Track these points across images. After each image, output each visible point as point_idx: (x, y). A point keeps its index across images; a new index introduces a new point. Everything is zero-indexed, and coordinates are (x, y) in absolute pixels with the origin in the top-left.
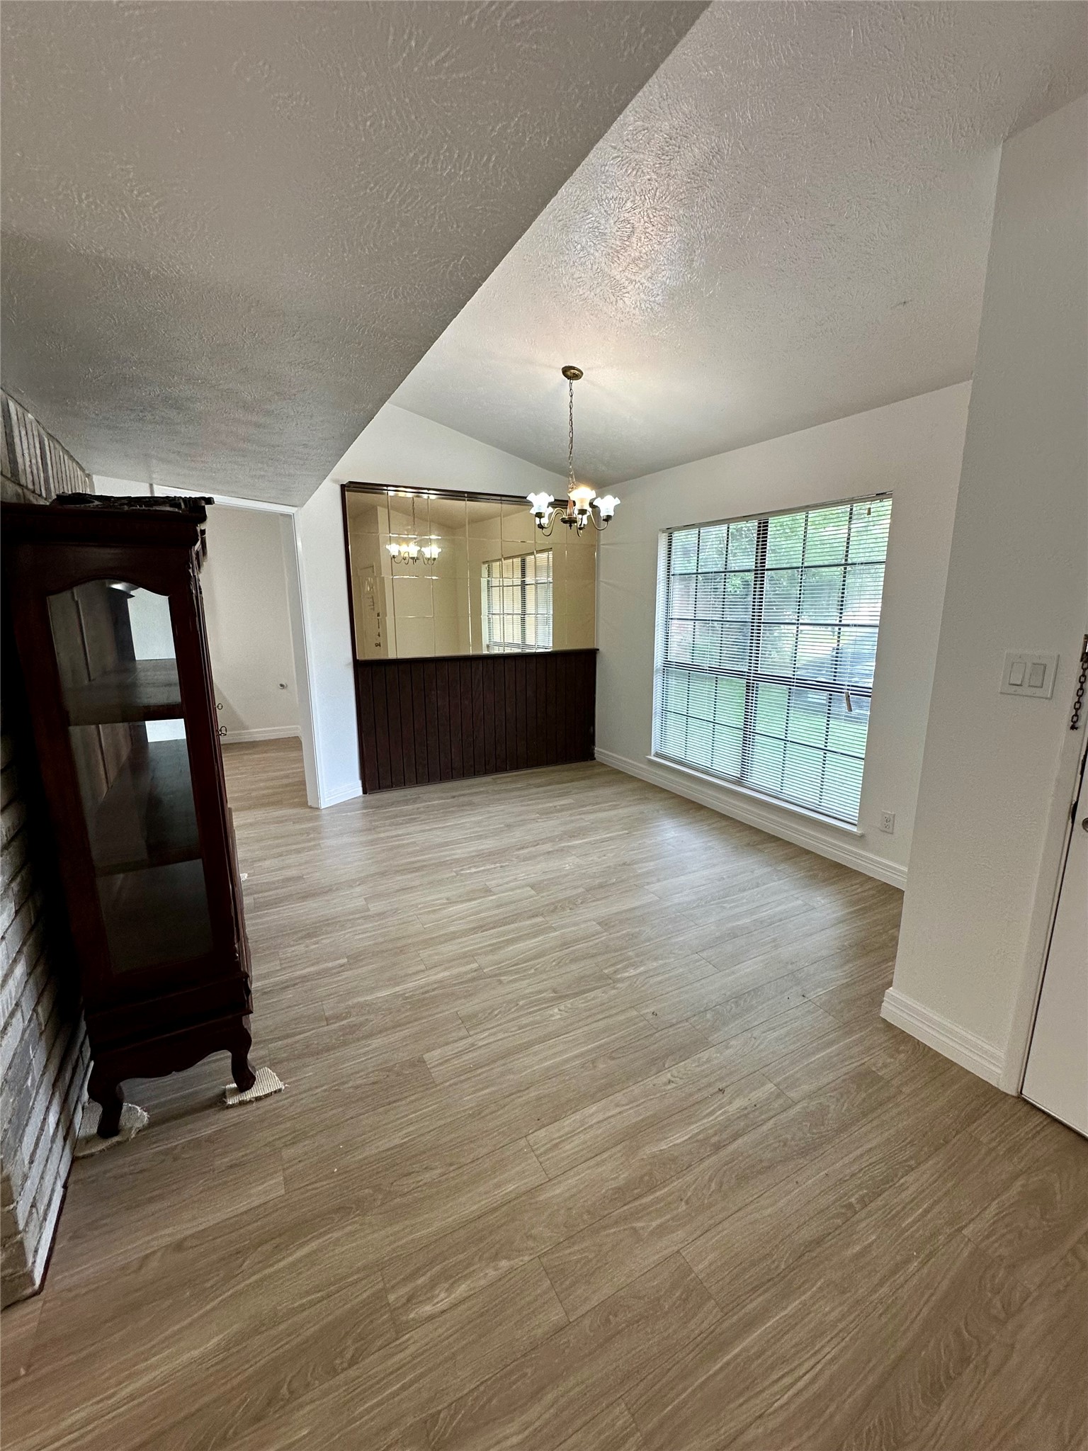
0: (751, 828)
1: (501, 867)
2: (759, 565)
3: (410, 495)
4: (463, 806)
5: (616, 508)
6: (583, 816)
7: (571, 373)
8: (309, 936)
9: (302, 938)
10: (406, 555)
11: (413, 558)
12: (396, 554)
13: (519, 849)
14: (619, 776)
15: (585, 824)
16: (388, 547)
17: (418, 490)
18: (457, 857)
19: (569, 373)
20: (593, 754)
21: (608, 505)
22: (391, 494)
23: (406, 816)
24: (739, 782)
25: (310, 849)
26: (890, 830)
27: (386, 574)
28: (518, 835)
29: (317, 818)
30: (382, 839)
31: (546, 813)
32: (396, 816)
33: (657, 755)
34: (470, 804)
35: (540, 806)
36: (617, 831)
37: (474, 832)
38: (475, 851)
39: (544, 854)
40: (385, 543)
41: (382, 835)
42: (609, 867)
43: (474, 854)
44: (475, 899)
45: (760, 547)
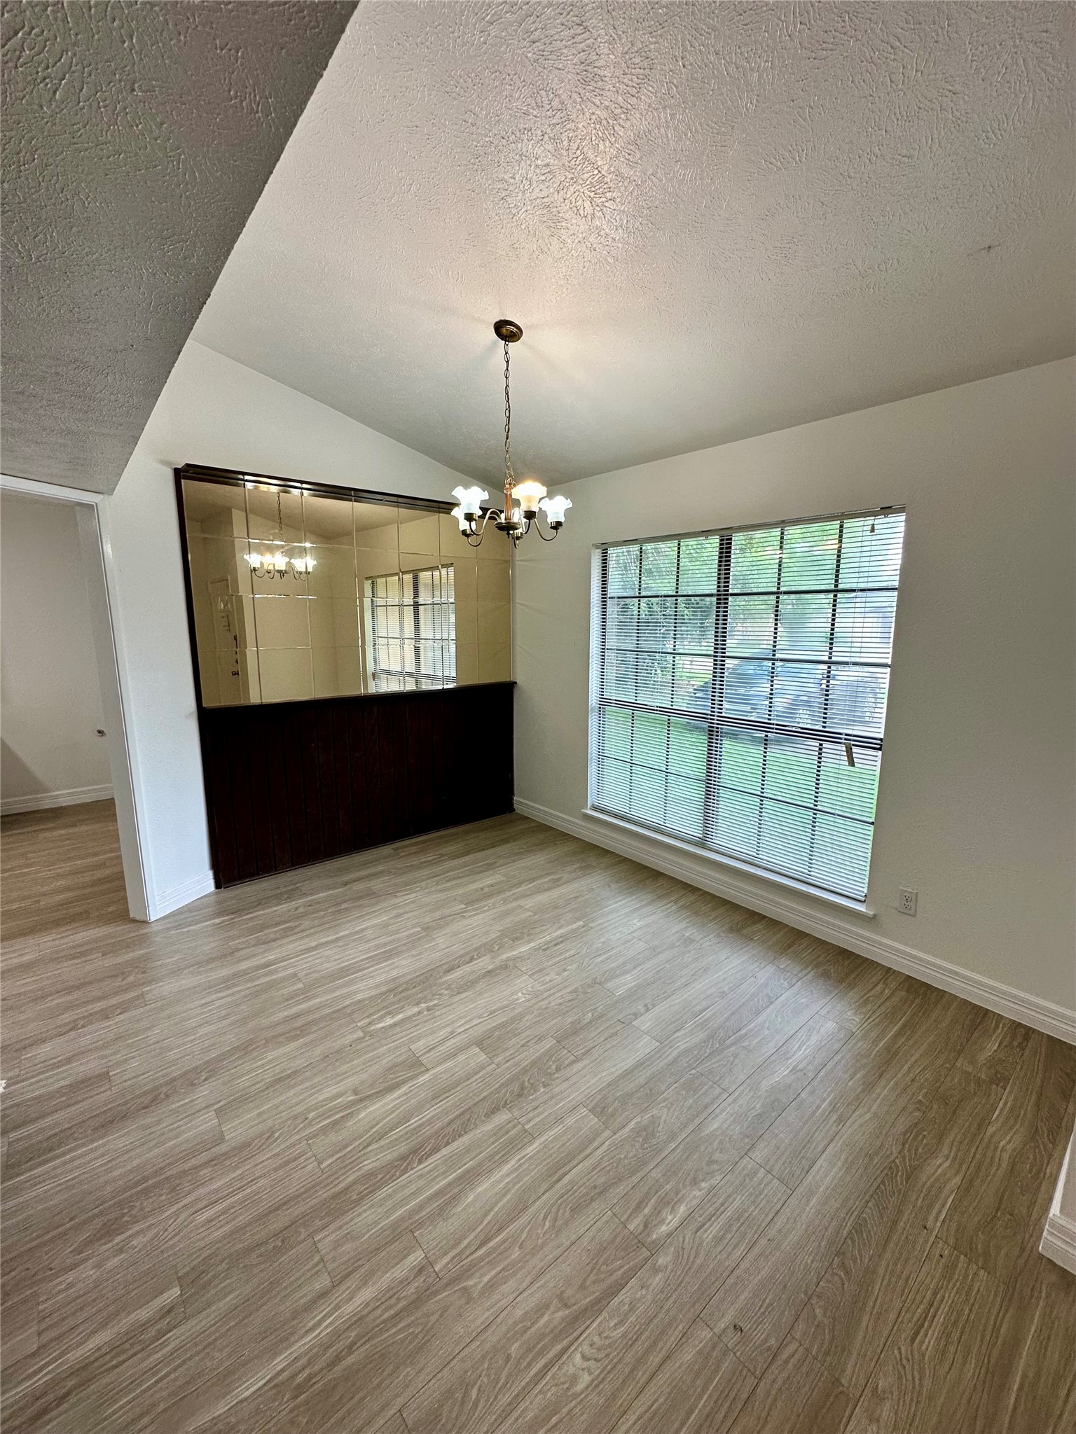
0: (725, 902)
1: (429, 1009)
2: (722, 589)
3: (274, 489)
4: (360, 898)
5: (568, 512)
6: (521, 902)
7: (506, 331)
8: (108, 1232)
9: (89, 1242)
10: (271, 567)
11: (280, 572)
12: (257, 565)
13: (448, 971)
14: (548, 835)
15: (524, 916)
16: (246, 557)
17: (286, 483)
18: (359, 997)
19: (504, 331)
20: (512, 805)
21: (557, 508)
22: (249, 485)
23: (278, 924)
24: (702, 843)
25: (124, 1008)
26: (912, 912)
27: (244, 590)
28: (442, 945)
29: (143, 940)
30: (245, 972)
31: (472, 901)
32: (263, 927)
33: (595, 808)
34: (371, 894)
35: (461, 891)
36: (569, 923)
37: (378, 947)
38: (386, 983)
39: (484, 977)
40: (242, 550)
41: (245, 965)
42: (575, 991)
43: (384, 989)
44: (397, 1086)
45: (723, 568)
